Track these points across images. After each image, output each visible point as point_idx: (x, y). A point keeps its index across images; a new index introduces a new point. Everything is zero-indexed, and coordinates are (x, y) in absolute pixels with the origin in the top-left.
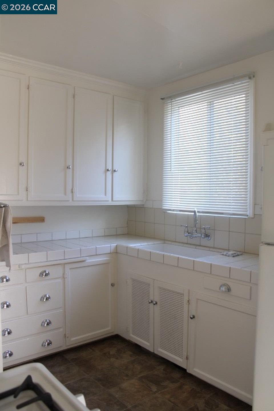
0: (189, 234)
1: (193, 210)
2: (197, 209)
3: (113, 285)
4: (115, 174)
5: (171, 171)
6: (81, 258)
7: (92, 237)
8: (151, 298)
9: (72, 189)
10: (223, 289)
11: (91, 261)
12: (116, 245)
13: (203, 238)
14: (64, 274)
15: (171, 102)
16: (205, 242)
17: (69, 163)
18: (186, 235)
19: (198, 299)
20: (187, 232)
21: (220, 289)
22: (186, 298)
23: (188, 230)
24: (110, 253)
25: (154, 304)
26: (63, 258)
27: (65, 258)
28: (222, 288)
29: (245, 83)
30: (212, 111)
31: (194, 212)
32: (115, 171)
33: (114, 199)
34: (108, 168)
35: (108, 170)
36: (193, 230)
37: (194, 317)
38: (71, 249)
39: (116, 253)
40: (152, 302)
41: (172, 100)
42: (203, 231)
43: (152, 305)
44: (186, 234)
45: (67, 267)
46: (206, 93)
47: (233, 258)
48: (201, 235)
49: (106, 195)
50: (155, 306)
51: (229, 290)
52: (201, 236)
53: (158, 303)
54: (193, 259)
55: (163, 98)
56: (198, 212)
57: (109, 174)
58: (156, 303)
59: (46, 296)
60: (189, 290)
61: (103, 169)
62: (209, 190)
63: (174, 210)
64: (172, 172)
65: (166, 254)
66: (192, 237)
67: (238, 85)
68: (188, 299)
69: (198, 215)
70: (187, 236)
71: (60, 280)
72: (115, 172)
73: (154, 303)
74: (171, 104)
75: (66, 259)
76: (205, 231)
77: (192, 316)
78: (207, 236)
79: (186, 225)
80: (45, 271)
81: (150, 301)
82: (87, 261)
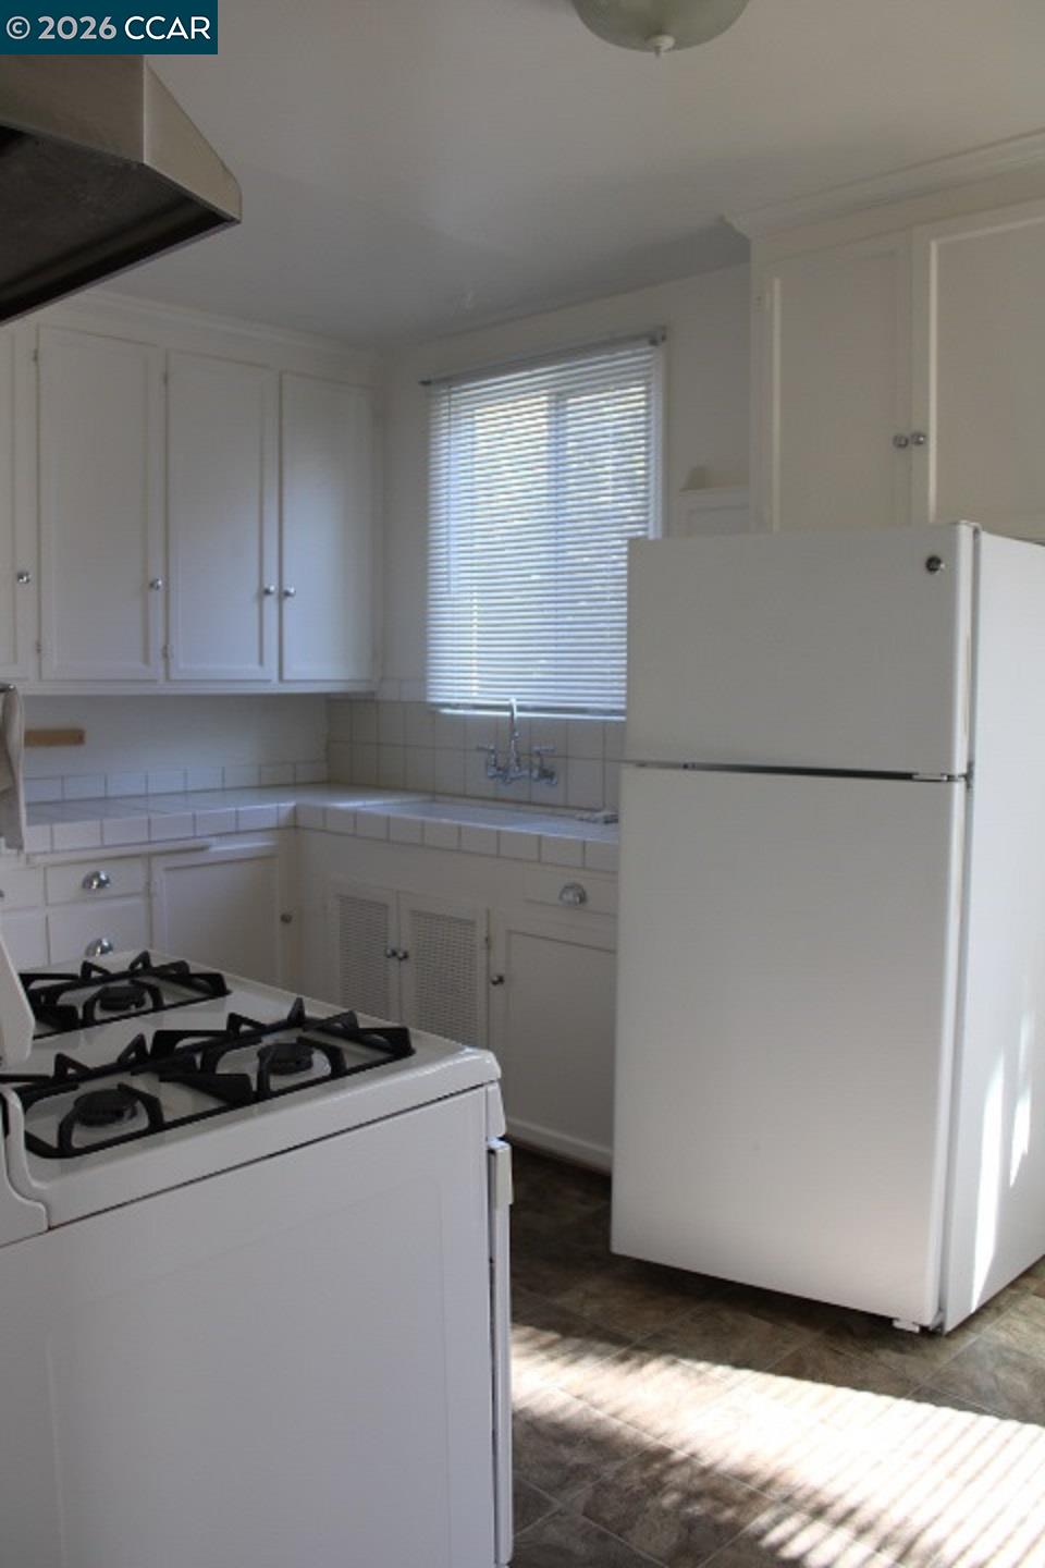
0: (501, 772)
1: (507, 703)
2: (518, 700)
3: (286, 919)
4: (288, 602)
5: (448, 592)
6: (198, 841)
7: (223, 789)
8: (393, 944)
9: (165, 648)
10: (569, 896)
11: (221, 848)
12: (291, 804)
13: (537, 780)
14: (148, 884)
15: (449, 394)
16: (542, 791)
17: (156, 572)
18: (490, 774)
19: (510, 932)
20: (495, 765)
21: (561, 898)
22: (481, 933)
23: (496, 761)
24: (278, 828)
25: (400, 959)
26: (146, 839)
27: (153, 838)
28: (565, 897)
29: (642, 356)
30: (561, 425)
31: (509, 708)
32: (287, 594)
33: (287, 676)
34: (266, 586)
35: (267, 592)
36: (508, 759)
37: (501, 980)
38: (165, 813)
39: (293, 827)
40: (394, 954)
41: (450, 387)
42: (536, 761)
43: (394, 962)
44: (492, 771)
45: (159, 865)
46: (544, 374)
47: (604, 827)
48: (531, 771)
49: (261, 662)
50: (403, 963)
51: (583, 899)
52: (530, 776)
53: (412, 958)
54: (495, 827)
55: (426, 379)
56: (521, 709)
57: (271, 603)
58: (406, 956)
59: (99, 942)
60: (488, 912)
61: (254, 588)
62: (553, 648)
63: (457, 706)
64: (452, 596)
65: (427, 819)
66: (508, 780)
67: (627, 358)
68: (485, 935)
69: (520, 718)
70: (492, 777)
71: (138, 901)
72: (289, 599)
73: (401, 955)
74: (450, 401)
75: (155, 842)
76: (542, 760)
77: (496, 979)
78: (547, 774)
79: (492, 747)
80: (97, 875)
81: (389, 952)
82: (213, 849)
